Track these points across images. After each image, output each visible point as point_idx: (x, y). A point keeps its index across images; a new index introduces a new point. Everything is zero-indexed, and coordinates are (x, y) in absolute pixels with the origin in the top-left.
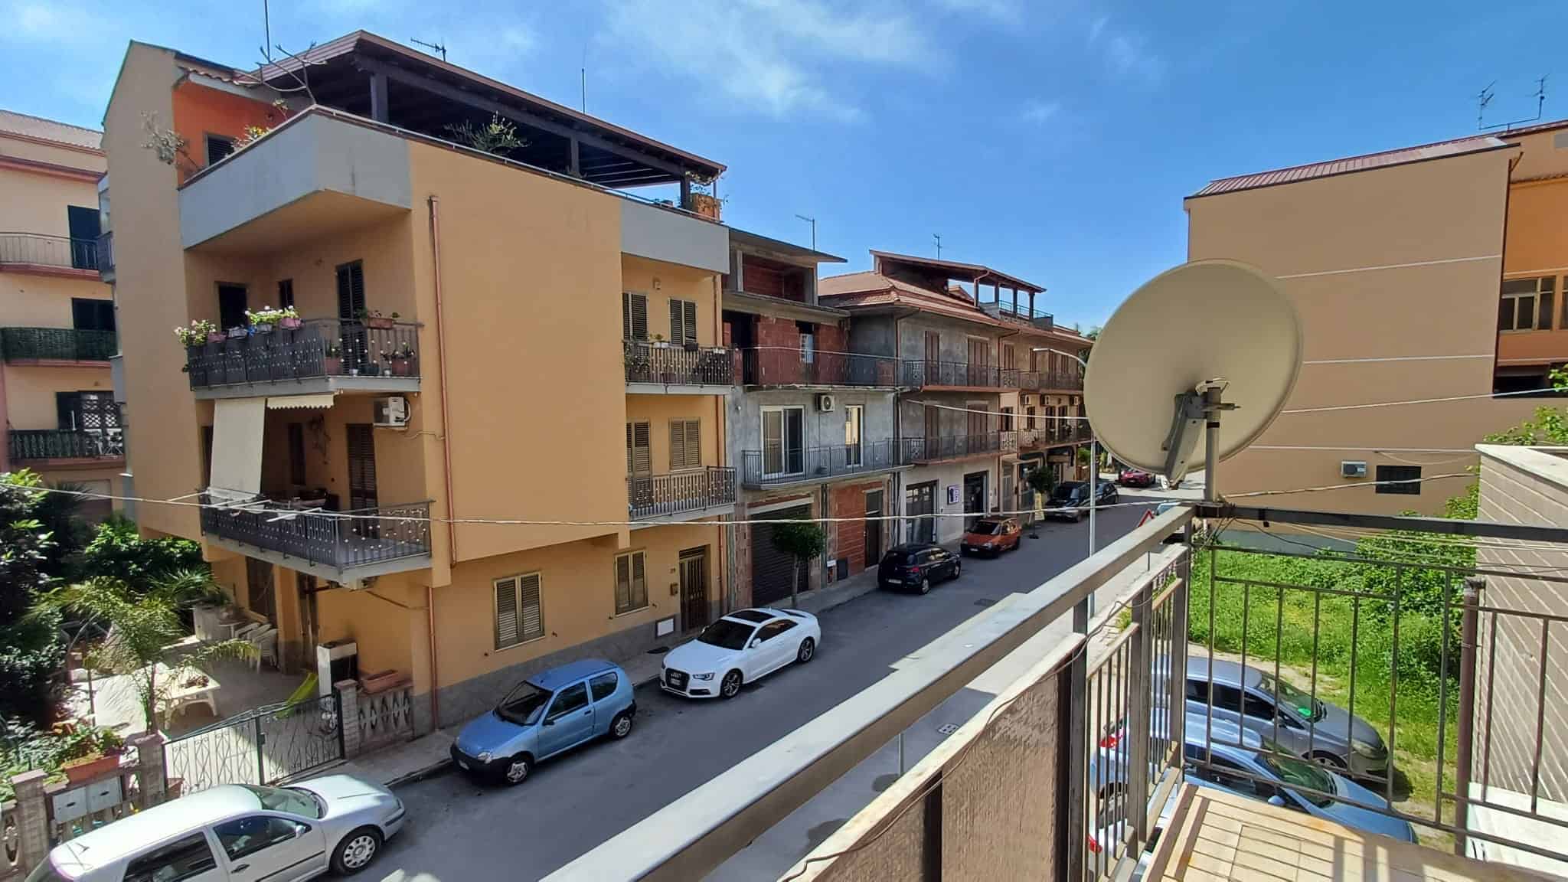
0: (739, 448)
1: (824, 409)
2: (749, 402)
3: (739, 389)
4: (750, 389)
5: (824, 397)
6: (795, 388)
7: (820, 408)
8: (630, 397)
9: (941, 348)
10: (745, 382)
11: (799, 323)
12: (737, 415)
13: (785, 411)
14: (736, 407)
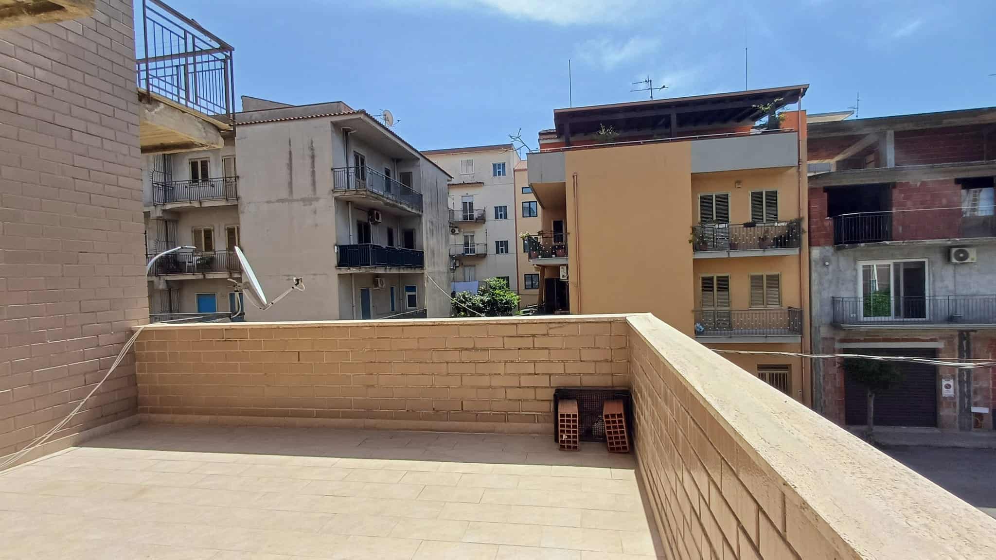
0: (827, 295)
1: (954, 260)
2: (842, 259)
3: (829, 250)
4: (839, 249)
5: (954, 250)
6: (886, 245)
7: (950, 260)
8: (695, 261)
10: (836, 244)
11: (958, 181)
12: (825, 269)
13: (896, 265)
14: (824, 261)
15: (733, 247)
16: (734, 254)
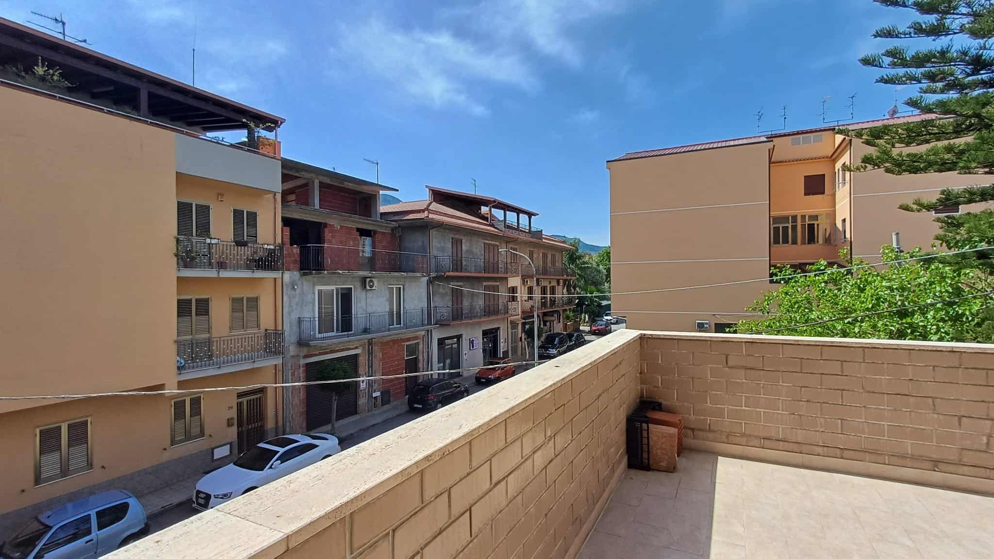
0: (295, 316)
1: (368, 288)
2: (305, 283)
3: (296, 274)
4: (305, 274)
5: (368, 280)
6: (339, 274)
7: (365, 287)
8: (179, 279)
9: (464, 248)
10: (301, 269)
11: (358, 230)
12: (293, 292)
13: (337, 289)
14: (293, 286)
15: (222, 266)
16: (224, 274)
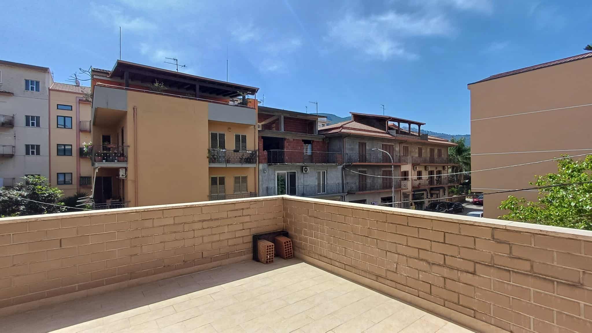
0: (265, 186)
2: (270, 169)
3: (266, 165)
4: (270, 165)
6: (286, 164)
7: (303, 171)
8: (210, 168)
9: (367, 148)
10: (268, 163)
11: (303, 140)
12: (264, 174)
13: (288, 173)
14: (264, 170)
15: (228, 161)
16: (229, 165)
